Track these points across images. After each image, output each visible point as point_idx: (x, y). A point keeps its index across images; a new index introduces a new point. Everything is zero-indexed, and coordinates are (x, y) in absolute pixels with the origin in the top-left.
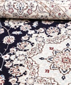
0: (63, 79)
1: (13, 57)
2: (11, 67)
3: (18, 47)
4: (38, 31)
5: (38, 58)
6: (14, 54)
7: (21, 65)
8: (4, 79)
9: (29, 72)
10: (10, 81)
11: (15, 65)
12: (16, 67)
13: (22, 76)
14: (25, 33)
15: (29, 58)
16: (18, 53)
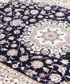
0: (53, 44)
1: (23, 39)
2: (24, 43)
3: (23, 34)
4: (30, 26)
5: (36, 37)
6: (23, 38)
7: (29, 42)
8: (23, 49)
9: (34, 44)
10: (27, 49)
11: (26, 42)
12: (27, 43)
13: (32, 46)
14: (24, 28)
15: (32, 38)
16: (25, 37)
